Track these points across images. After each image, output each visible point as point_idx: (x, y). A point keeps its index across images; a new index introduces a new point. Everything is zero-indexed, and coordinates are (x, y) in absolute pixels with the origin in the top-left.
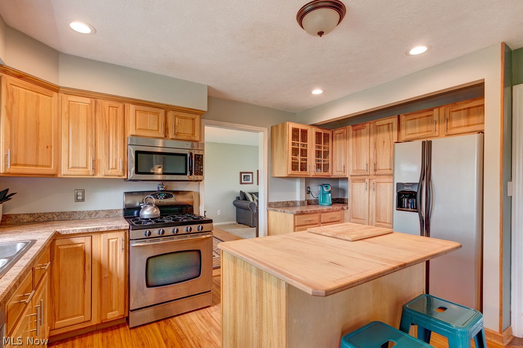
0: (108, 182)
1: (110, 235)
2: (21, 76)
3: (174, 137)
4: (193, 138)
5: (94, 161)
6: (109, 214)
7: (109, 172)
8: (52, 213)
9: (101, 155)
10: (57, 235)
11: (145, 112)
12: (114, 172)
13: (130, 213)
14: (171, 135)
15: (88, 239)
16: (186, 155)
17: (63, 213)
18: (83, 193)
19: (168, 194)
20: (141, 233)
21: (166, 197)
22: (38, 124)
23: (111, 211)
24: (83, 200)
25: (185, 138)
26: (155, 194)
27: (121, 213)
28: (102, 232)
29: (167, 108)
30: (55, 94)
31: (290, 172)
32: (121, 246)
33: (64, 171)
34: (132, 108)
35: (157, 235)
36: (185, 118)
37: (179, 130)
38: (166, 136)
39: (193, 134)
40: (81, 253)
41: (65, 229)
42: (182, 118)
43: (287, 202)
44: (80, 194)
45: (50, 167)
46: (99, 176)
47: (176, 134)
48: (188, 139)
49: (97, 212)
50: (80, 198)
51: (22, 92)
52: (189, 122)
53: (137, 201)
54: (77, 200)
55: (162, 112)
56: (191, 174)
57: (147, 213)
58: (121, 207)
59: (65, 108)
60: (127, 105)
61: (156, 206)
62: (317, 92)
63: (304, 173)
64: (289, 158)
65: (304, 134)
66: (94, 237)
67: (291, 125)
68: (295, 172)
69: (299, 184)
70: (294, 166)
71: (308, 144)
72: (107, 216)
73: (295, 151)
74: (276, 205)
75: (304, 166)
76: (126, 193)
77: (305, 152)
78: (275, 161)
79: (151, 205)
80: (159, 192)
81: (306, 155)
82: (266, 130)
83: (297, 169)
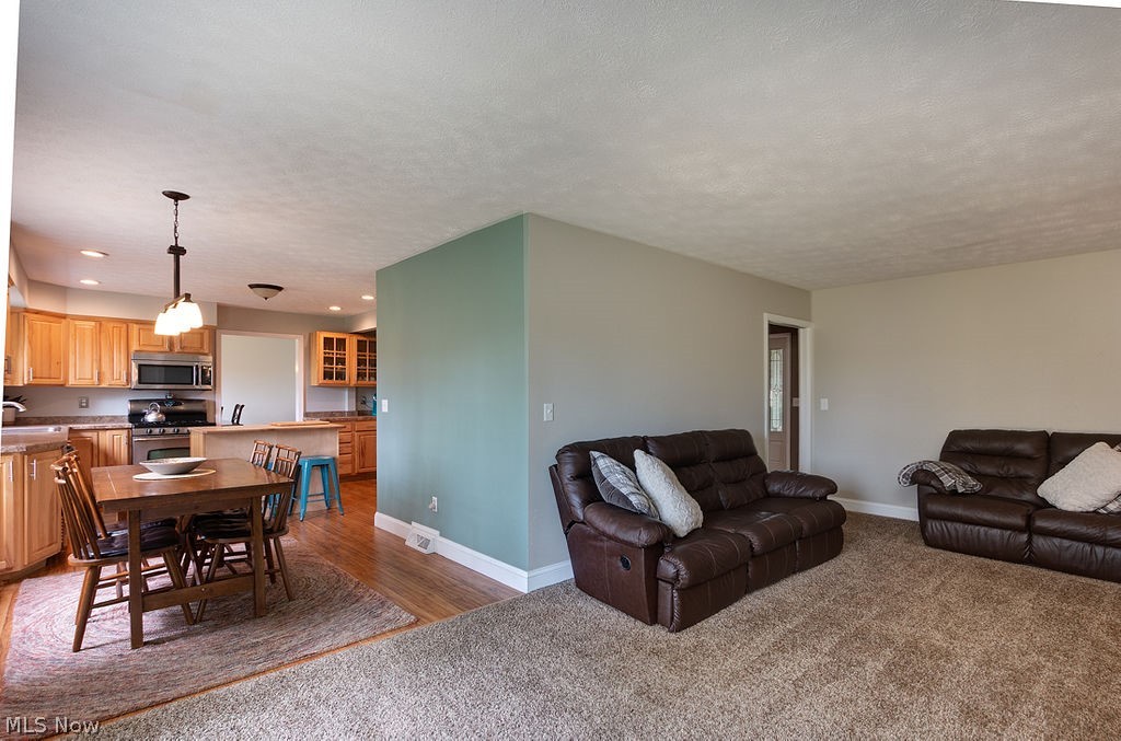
0: (112, 392)
1: (114, 432)
2: (37, 312)
3: (180, 351)
4: (201, 351)
5: (99, 373)
6: (116, 419)
7: (113, 382)
8: (58, 417)
9: (105, 368)
10: (76, 429)
11: (148, 330)
12: (118, 382)
13: (136, 418)
14: (176, 349)
15: (95, 434)
16: (191, 367)
17: (68, 417)
18: (87, 400)
20: (143, 431)
21: (174, 405)
22: (50, 346)
23: (117, 417)
24: (88, 407)
25: (191, 351)
26: (161, 402)
27: (126, 417)
28: (107, 430)
30: (63, 321)
31: (321, 381)
32: (124, 440)
33: (72, 382)
34: (136, 327)
35: (158, 433)
37: (185, 344)
38: (171, 350)
39: (202, 347)
40: (90, 445)
44: (84, 401)
45: (58, 378)
46: (104, 385)
47: (181, 348)
48: (196, 352)
49: (101, 418)
50: (84, 405)
51: (39, 324)
52: (196, 337)
53: (143, 408)
54: (82, 407)
56: (197, 384)
57: (151, 418)
58: (127, 413)
59: (72, 331)
60: (130, 325)
61: (162, 412)
62: (335, 308)
63: (339, 381)
64: (319, 366)
65: (342, 343)
66: (100, 433)
67: (322, 336)
68: (327, 381)
69: (347, 393)
70: (327, 375)
71: (347, 352)
72: (110, 421)
73: (328, 360)
74: (316, 415)
75: (341, 376)
76: (131, 401)
77: (342, 361)
78: (312, 369)
79: (156, 410)
80: (167, 401)
81: (344, 364)
82: (302, 337)
83: (331, 378)
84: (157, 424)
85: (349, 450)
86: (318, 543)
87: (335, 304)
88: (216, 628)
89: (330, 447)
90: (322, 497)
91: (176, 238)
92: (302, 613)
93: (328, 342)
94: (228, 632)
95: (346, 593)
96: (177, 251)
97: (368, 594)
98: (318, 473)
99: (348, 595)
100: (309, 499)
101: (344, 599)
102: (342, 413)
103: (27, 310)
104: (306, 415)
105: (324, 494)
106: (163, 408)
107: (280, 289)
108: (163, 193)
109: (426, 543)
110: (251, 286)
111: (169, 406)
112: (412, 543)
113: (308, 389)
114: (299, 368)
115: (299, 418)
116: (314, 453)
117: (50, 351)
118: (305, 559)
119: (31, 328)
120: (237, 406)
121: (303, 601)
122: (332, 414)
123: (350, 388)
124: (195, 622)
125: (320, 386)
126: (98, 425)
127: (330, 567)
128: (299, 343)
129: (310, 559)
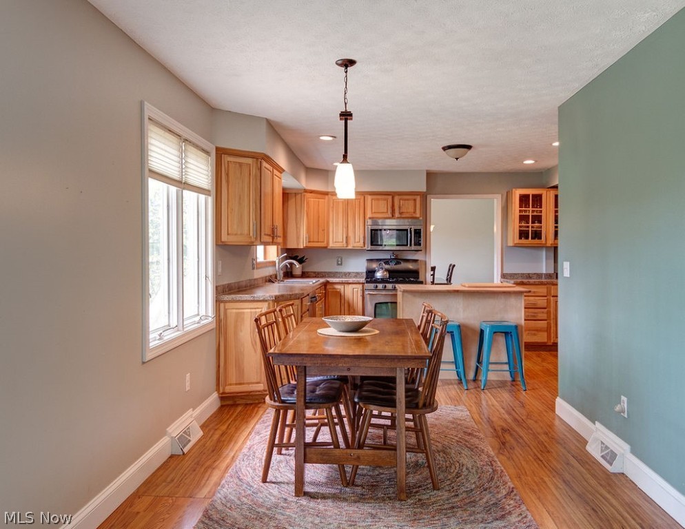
0: (356, 252)
1: (354, 286)
2: (312, 192)
3: (399, 216)
4: (414, 215)
5: (347, 237)
6: (357, 274)
7: (356, 245)
8: (325, 272)
9: (351, 234)
10: (328, 282)
11: (378, 199)
12: (358, 244)
13: (370, 273)
14: (397, 215)
15: (343, 286)
16: (407, 230)
17: (330, 272)
18: (341, 259)
19: (398, 261)
20: (372, 286)
21: (396, 264)
22: (319, 217)
23: (358, 273)
24: (341, 264)
25: (408, 215)
26: (387, 262)
27: (365, 275)
28: (350, 283)
29: (393, 195)
30: (327, 197)
31: (517, 241)
32: (360, 293)
33: (331, 245)
34: (369, 198)
35: (381, 288)
36: (408, 200)
37: (403, 210)
38: (393, 216)
39: (415, 212)
40: (339, 295)
41: (331, 280)
42: (405, 200)
43: (529, 274)
44: (340, 260)
45: (323, 242)
46: (350, 247)
47: (401, 213)
48: (410, 216)
49: (349, 273)
50: (340, 263)
51: (311, 199)
52: (411, 203)
53: (374, 266)
54: (338, 264)
55: (390, 197)
56: (411, 245)
57: (379, 275)
58: (364, 270)
59: (331, 205)
60: (366, 196)
61: (386, 270)
62: (529, 162)
63: (536, 241)
64: (515, 225)
65: (538, 199)
66: (346, 286)
67: (518, 192)
68: (523, 241)
69: (544, 253)
70: (523, 234)
71: (543, 209)
72: (356, 277)
73: (523, 218)
74: (512, 276)
75: (537, 235)
76: (367, 260)
77: (538, 219)
78: (509, 228)
79: (382, 269)
80: (391, 260)
81: (540, 222)
82: (499, 196)
83: (527, 238)
84: (383, 281)
85: (545, 316)
86: (490, 421)
87: (529, 158)
88: (361, 499)
89: (514, 313)
90: (506, 367)
91: (346, 104)
92: (440, 511)
93: (524, 199)
94: (367, 508)
95: (494, 500)
96: (346, 116)
97: (518, 511)
98: (501, 340)
99: (495, 504)
100: (491, 367)
101: (488, 509)
102: (539, 276)
103: (306, 191)
104: (504, 276)
105: (509, 363)
106: (387, 267)
107: (469, 147)
108: (337, 64)
109: (611, 457)
110: (444, 149)
111: (392, 266)
112: (594, 450)
113: (505, 249)
114: (497, 229)
115: (497, 280)
116: (498, 317)
117: (319, 220)
118: (467, 438)
119: (308, 203)
120: (450, 265)
121: (446, 494)
122: (529, 276)
123: (547, 248)
124: (348, 485)
125: (516, 246)
126: (344, 280)
127: (489, 456)
128: (497, 202)
129: (474, 441)
